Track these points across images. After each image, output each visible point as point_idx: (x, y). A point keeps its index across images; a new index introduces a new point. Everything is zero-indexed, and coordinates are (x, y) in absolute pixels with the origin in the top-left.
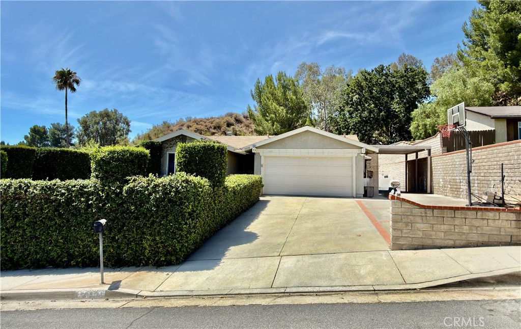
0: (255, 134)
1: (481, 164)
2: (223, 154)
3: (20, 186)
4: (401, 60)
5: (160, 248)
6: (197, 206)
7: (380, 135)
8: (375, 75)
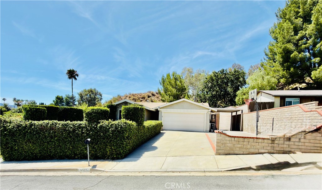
0: (161, 101)
1: (264, 118)
2: (143, 111)
3: (53, 124)
4: (233, 67)
5: (114, 152)
6: (130, 134)
7: (221, 103)
8: (219, 74)
